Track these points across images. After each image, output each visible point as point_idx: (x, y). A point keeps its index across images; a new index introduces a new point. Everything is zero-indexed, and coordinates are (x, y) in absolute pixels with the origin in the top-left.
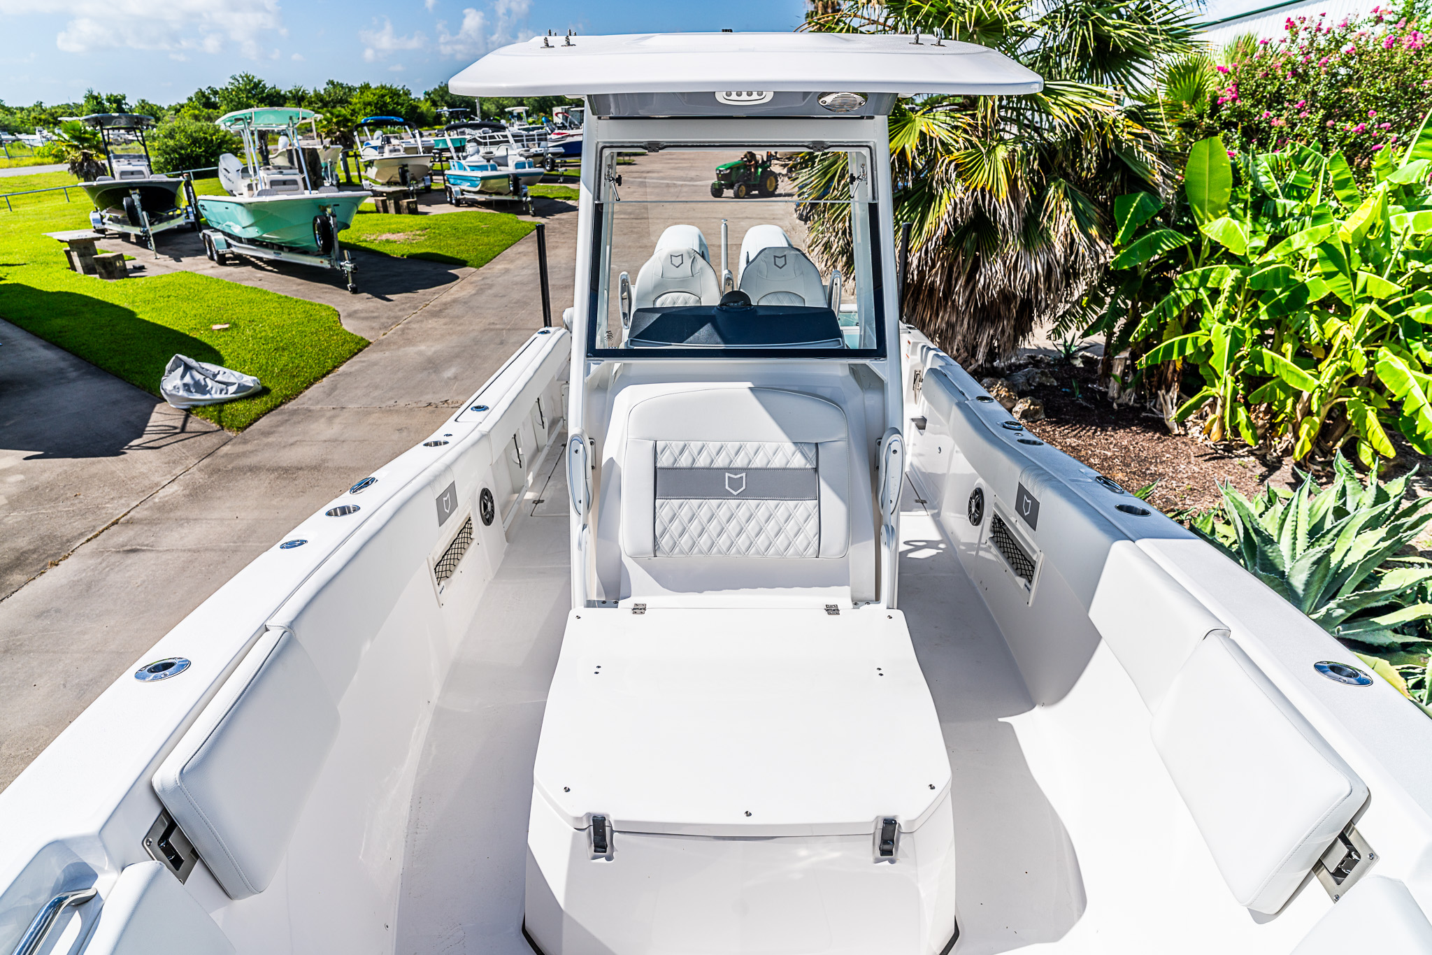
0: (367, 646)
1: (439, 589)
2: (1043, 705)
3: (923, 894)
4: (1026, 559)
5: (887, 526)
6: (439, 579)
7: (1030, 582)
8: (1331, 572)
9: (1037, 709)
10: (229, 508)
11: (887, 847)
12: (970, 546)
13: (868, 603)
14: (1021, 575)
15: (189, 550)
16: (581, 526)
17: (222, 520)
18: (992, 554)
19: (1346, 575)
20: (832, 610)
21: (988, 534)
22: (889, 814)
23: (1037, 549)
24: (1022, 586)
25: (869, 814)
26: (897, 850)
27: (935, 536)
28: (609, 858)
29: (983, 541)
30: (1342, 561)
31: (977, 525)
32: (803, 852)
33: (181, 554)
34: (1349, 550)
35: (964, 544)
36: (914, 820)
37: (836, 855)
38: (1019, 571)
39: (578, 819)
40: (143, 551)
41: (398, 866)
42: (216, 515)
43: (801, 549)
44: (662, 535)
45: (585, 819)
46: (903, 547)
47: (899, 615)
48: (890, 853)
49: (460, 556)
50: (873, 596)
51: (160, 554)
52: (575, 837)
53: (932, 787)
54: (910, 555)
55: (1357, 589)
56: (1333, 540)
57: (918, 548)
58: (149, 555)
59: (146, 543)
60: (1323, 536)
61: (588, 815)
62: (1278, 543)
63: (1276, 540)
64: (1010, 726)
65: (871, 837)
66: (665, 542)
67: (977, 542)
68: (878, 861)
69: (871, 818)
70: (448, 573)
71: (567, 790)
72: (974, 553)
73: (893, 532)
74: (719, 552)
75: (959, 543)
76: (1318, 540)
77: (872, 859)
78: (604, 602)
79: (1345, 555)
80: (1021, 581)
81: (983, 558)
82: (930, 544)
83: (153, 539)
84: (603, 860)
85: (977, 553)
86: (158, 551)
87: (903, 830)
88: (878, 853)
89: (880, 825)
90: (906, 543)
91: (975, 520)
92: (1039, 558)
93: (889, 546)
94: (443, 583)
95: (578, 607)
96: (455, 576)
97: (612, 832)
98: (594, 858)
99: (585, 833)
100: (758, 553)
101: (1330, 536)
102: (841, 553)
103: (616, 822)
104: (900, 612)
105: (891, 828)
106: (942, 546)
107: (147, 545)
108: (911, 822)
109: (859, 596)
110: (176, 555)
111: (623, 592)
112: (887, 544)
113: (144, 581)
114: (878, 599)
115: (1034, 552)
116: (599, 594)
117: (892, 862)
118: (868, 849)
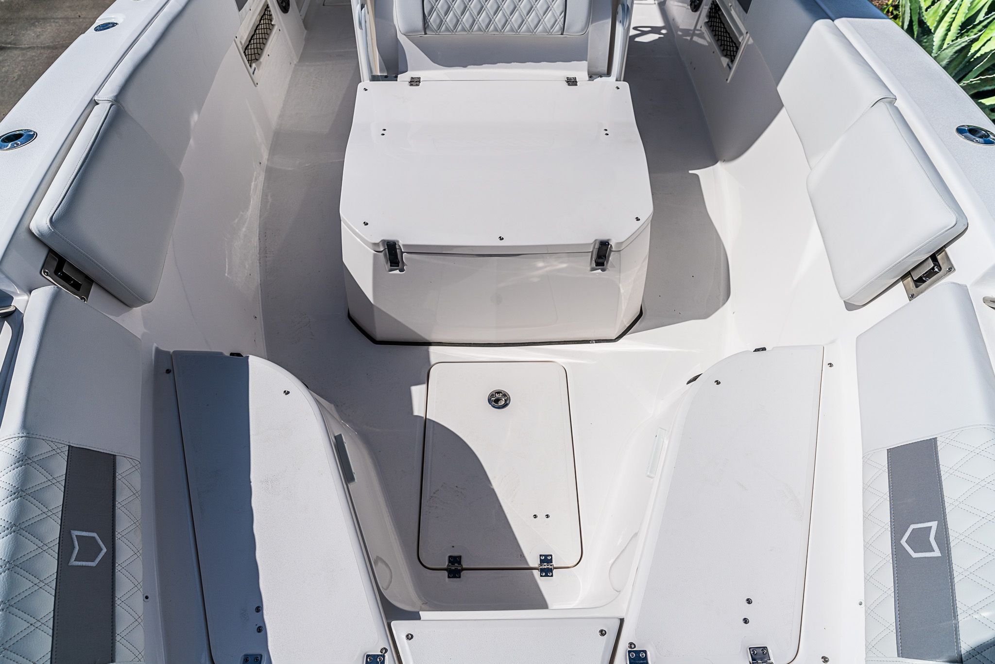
0: (195, 117)
1: (251, 70)
2: (724, 161)
3: (622, 291)
4: (732, 41)
5: (623, 5)
6: (250, 62)
7: (732, 61)
8: (966, 60)
9: (719, 165)
10: (69, 7)
11: (600, 261)
12: (686, 32)
13: (601, 77)
14: (726, 56)
15: (48, 47)
16: (359, 6)
17: (67, 19)
18: (705, 40)
19: (976, 63)
20: (572, 82)
21: (704, 19)
22: (604, 237)
23: (744, 31)
24: (725, 65)
25: (589, 238)
26: (607, 262)
27: (659, 22)
28: (402, 270)
29: (698, 27)
30: (979, 49)
31: (696, 11)
32: (540, 264)
33: (42, 51)
34: (989, 40)
35: (682, 30)
36: (622, 243)
37: (564, 265)
38: (725, 53)
39: (375, 244)
40: (9, 48)
41: (257, 279)
42: (60, 14)
43: (549, 26)
44: (430, 12)
45: (381, 244)
46: (632, 32)
47: (625, 86)
48: (602, 264)
49: (264, 41)
50: (605, 69)
51: (24, 51)
52: (375, 256)
53: (638, 219)
54: (637, 39)
55: (981, 74)
56: (980, 31)
57: (644, 33)
58: (17, 52)
59: (9, 41)
60: (974, 27)
61: (383, 241)
62: (934, 34)
63: (932, 31)
64: (697, 176)
65: (590, 254)
66: (433, 20)
67: (692, 28)
68: (593, 269)
69: (591, 241)
70: (257, 56)
71: (366, 224)
72: (689, 38)
73: (628, 11)
74: (480, 29)
75: (678, 29)
76: (967, 32)
77: (589, 268)
78: (386, 77)
79: (984, 45)
80: (725, 61)
81: (696, 43)
82: (655, 30)
83: (13, 37)
84: (397, 272)
85: (692, 38)
86: (22, 49)
87: (614, 249)
88: (594, 265)
89: (597, 246)
90: (635, 28)
91: (695, 6)
92: (745, 40)
93: (623, 24)
94: (254, 65)
95: (366, 82)
96: (264, 59)
97: (402, 253)
98: (391, 270)
99: (382, 254)
100: (512, 30)
101: (980, 27)
102: (582, 30)
103: (404, 246)
104: (627, 84)
105: (604, 248)
106: (664, 31)
107: (10, 43)
108: (619, 244)
109: (594, 70)
110: (39, 52)
111: (401, 68)
112: (622, 22)
113: (19, 76)
114: (609, 73)
115: (741, 34)
116: (381, 71)
117: (603, 270)
118: (586, 262)
